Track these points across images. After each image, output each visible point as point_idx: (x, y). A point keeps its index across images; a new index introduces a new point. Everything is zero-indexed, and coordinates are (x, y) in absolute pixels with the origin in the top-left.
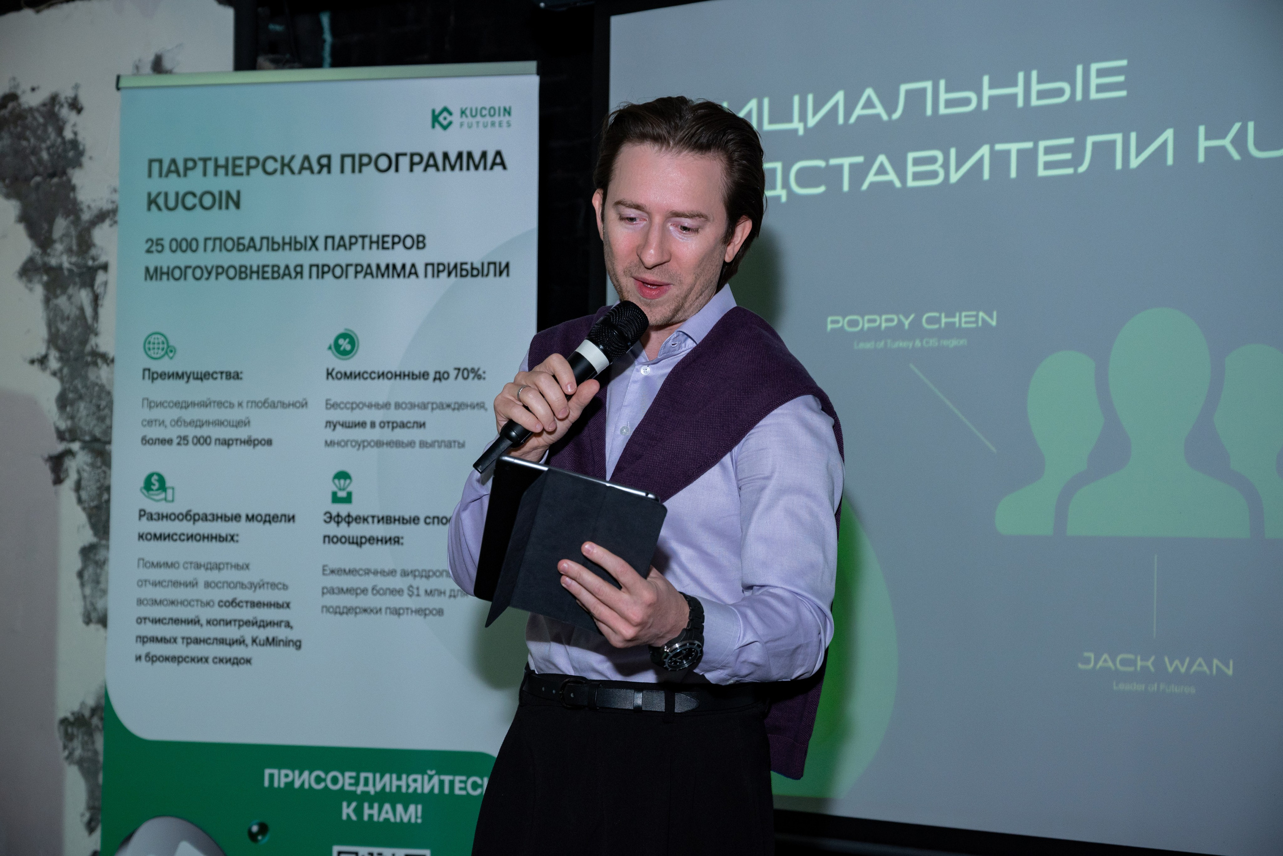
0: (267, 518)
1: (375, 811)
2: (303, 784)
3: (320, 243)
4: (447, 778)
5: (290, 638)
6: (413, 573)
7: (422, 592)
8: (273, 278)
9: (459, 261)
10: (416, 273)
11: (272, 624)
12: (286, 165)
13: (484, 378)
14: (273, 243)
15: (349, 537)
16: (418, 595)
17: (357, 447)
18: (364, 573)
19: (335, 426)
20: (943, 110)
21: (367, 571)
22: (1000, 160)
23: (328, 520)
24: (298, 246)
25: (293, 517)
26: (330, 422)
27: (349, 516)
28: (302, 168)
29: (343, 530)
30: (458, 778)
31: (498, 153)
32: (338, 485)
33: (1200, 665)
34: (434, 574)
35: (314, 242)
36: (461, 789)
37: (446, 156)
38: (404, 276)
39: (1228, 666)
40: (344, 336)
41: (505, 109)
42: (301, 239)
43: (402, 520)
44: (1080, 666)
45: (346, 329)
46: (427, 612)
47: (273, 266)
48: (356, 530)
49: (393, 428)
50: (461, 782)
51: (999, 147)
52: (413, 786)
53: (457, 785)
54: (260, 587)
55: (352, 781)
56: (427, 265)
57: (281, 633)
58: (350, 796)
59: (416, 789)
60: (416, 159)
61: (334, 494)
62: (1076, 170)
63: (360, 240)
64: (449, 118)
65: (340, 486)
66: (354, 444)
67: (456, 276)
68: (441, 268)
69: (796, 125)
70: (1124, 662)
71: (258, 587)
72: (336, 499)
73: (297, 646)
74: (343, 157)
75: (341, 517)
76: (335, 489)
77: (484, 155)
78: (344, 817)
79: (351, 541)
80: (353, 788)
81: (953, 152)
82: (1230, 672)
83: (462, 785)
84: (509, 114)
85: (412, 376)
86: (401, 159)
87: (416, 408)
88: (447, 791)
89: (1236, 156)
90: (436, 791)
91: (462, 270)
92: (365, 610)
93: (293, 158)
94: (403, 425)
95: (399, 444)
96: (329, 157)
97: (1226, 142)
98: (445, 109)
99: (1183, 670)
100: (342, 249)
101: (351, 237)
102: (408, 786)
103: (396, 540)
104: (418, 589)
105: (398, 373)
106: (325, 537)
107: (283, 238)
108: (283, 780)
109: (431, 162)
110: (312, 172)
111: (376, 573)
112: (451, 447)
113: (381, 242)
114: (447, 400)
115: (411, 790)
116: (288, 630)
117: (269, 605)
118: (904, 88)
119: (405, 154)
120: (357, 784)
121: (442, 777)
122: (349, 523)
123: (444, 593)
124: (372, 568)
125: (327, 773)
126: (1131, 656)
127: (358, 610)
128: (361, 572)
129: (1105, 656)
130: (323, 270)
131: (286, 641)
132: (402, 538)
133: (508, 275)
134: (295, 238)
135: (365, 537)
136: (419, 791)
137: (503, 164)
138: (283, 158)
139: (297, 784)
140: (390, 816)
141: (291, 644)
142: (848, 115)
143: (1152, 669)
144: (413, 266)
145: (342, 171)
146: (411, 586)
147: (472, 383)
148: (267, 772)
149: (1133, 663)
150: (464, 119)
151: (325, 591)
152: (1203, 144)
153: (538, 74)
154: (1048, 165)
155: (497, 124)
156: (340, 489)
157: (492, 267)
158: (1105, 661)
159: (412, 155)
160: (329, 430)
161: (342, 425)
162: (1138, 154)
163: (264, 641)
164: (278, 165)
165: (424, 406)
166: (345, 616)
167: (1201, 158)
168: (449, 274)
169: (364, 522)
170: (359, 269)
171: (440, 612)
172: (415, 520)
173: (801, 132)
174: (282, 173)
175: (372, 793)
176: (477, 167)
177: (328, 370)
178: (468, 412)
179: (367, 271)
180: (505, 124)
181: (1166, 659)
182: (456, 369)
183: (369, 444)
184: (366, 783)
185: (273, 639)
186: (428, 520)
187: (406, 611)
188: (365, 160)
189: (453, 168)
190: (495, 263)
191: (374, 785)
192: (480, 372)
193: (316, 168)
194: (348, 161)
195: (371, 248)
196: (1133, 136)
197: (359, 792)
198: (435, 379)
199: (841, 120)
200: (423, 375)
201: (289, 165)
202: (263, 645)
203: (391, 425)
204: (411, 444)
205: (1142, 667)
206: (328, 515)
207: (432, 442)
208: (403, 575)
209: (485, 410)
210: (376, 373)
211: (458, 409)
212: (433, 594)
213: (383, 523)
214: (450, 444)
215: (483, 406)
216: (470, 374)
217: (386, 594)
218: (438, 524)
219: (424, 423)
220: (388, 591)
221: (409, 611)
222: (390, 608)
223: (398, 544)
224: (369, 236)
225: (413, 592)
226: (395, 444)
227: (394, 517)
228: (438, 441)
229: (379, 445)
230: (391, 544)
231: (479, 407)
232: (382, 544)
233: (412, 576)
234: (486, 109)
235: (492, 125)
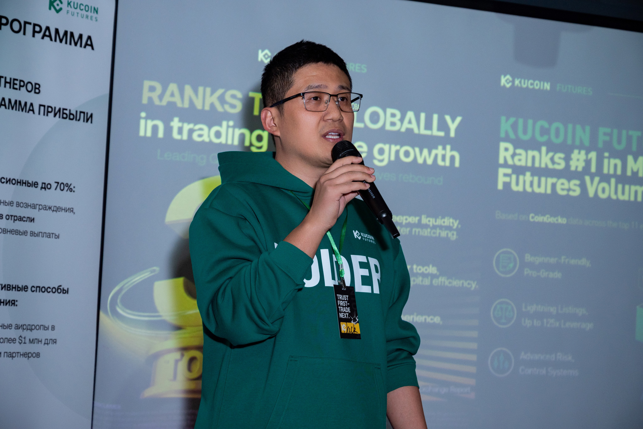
6: (22, 327)
7: (27, 341)
9: (62, 107)
10: (33, 110)
13: (74, 191)
16: (25, 343)
31: (89, 38)
34: (35, 327)
37: (57, 31)
38: (26, 111)
41: (94, 9)
43: (18, 288)
46: (30, 355)
49: (14, 220)
56: (40, 105)
60: (37, 29)
67: (60, 117)
68: (50, 109)
77: (81, 36)
84: (97, 12)
85: (28, 184)
86: (27, 26)
87: (29, 207)
91: (63, 113)
94: (21, 219)
95: (17, 232)
103: (13, 303)
104: (25, 338)
105: (19, 181)
109: (47, 33)
112: (50, 237)
113: (12, 84)
114: (49, 204)
119: (30, 23)
123: (41, 341)
132: (17, 301)
133: (91, 122)
137: (91, 45)
144: (32, 104)
146: (21, 336)
147: (66, 193)
150: (69, 8)
155: (89, 18)
157: (82, 115)
159: (35, 25)
165: (34, 206)
168: (55, 115)
171: (38, 355)
172: (25, 288)
176: (76, 44)
178: (63, 213)
179: (3, 103)
180: (94, 19)
182: (56, 182)
186: (33, 289)
187: (17, 354)
188: (4, 21)
189: (61, 41)
190: (84, 113)
192: (72, 187)
195: (5, 86)
198: (42, 188)
200: (35, 184)
203: (13, 217)
204: (25, 233)
207: (38, 232)
208: (16, 328)
209: (73, 213)
210: (5, 178)
211: (56, 211)
212: (34, 342)
213: (5, 290)
214: (50, 235)
215: (73, 211)
216: (65, 187)
217: (4, 342)
218: (39, 292)
219: (34, 219)
220: (6, 340)
221: (19, 354)
222: (7, 353)
223: (14, 305)
224: (4, 77)
225: (21, 340)
226: (15, 233)
227: (12, 285)
228: (42, 233)
229: (4, 232)
230: (9, 305)
231: (70, 211)
232: (4, 305)
233: (22, 329)
234: (83, 5)
235: (86, 17)
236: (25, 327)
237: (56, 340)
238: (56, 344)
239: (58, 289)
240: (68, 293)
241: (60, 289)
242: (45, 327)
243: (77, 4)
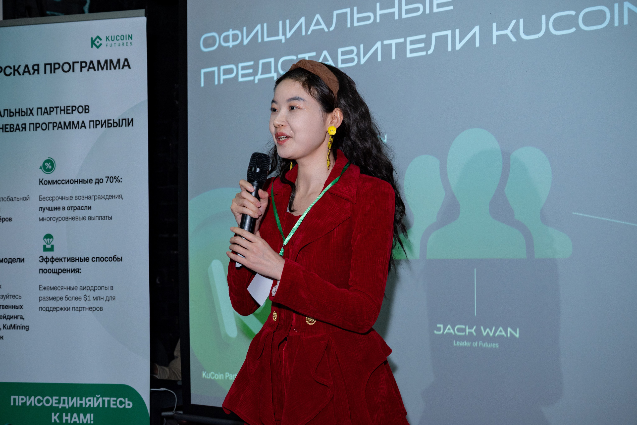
0: (10, 261)
1: (69, 418)
2: (31, 403)
3: (34, 112)
4: (106, 399)
5: (23, 325)
6: (86, 288)
7: (91, 298)
8: (11, 131)
9: (107, 119)
10: (85, 126)
11: (13, 317)
12: (16, 70)
14: (10, 112)
15: (53, 269)
16: (89, 300)
17: (56, 221)
18: (60, 288)
19: (44, 210)
20: (356, 24)
21: (62, 288)
22: (386, 49)
23: (42, 260)
24: (23, 114)
25: (23, 259)
26: (41, 208)
27: (52, 258)
28: (24, 72)
29: (49, 266)
30: (112, 399)
31: (126, 60)
32: (47, 242)
33: (500, 332)
34: (97, 288)
35: (31, 111)
36: (114, 405)
37: (99, 62)
38: (79, 128)
39: (516, 332)
40: (47, 161)
41: (129, 36)
42: (24, 110)
43: (80, 260)
44: (435, 332)
45: (49, 158)
46: (94, 309)
47: (11, 125)
48: (56, 266)
49: (74, 210)
50: (114, 401)
51: (386, 42)
52: (88, 403)
53: (112, 403)
54: (7, 298)
55: (57, 401)
56: (90, 121)
57: (18, 322)
58: (56, 410)
59: (90, 405)
60: (84, 65)
61: (44, 246)
62: (427, 53)
63: (55, 109)
64: (100, 42)
65: (48, 242)
66: (54, 219)
67: (106, 127)
68: (98, 123)
69: (281, 37)
70: (459, 330)
71: (6, 297)
72: (45, 249)
73: (27, 329)
74: (45, 65)
75: (48, 258)
76: (45, 244)
77: (119, 61)
78: (53, 421)
79: (54, 272)
80: (57, 405)
81: (362, 46)
82: (517, 336)
83: (115, 403)
84: (131, 38)
85: (83, 182)
86: (75, 64)
87: (86, 199)
88: (106, 406)
89: (514, 39)
90: (101, 406)
91: (108, 123)
92: (62, 309)
93: (19, 66)
94: (80, 208)
95: (77, 218)
96: (38, 65)
97: (508, 32)
98: (98, 37)
99: (491, 334)
100: (46, 114)
101: (50, 108)
102: (86, 404)
103: (77, 271)
104: (89, 296)
105: (76, 180)
106: (40, 269)
107: (15, 110)
108: (21, 402)
109: (91, 66)
110: (30, 74)
111: (67, 288)
112: (105, 219)
113: (66, 110)
114: (102, 194)
115: (87, 406)
116: (22, 320)
117: (12, 307)
118: (335, 13)
119: (78, 62)
120: (59, 403)
121: (104, 398)
122: (52, 262)
123: (103, 298)
124: (65, 285)
125: (43, 398)
126: (463, 327)
127: (58, 309)
128: (59, 288)
129: (449, 326)
130: (36, 126)
131: (21, 326)
132: (80, 269)
133: (132, 126)
134: (22, 109)
135: (61, 269)
136: (92, 406)
137: (128, 65)
138: (14, 66)
139: (28, 404)
140: (77, 420)
141: (24, 327)
142: (307, 30)
143: (475, 334)
144: (83, 122)
145: (45, 73)
146: (85, 295)
147: (115, 185)
148: (12, 397)
149: (464, 330)
150: (108, 42)
151: (41, 299)
152: (495, 33)
153: (145, 17)
154: (412, 51)
155: (125, 44)
156: (48, 244)
157: (124, 121)
158: (449, 330)
159: (81, 63)
160: (41, 212)
161: (48, 209)
162: (460, 42)
163: (9, 326)
164: (12, 71)
165: (90, 198)
166: (51, 312)
167: (494, 42)
168: (102, 126)
169: (60, 262)
170: (55, 125)
171: (101, 309)
172: (87, 259)
173: (283, 41)
174: (14, 75)
175: (67, 408)
176: (115, 68)
177: (40, 179)
178: (113, 200)
179: (59, 126)
180: (129, 44)
181: (482, 328)
182: (106, 177)
183: (62, 219)
184: (64, 403)
185: (14, 325)
187: (83, 308)
188: (57, 66)
189: (102, 69)
190: (125, 119)
191: (68, 404)
192: (119, 178)
193: (32, 71)
194: (48, 67)
195: (61, 113)
196: (457, 31)
197: (60, 407)
198: (96, 183)
199: (304, 33)
200: (90, 181)
201: (17, 70)
202: (9, 329)
203: (73, 208)
204: (84, 218)
205: (469, 333)
206: (41, 258)
207: (95, 217)
208: (81, 289)
209: (122, 199)
210: (65, 180)
211: (108, 199)
212: (97, 299)
213: (70, 261)
214: (105, 218)
215: (121, 197)
216: (114, 179)
217: (72, 300)
218: (99, 261)
219: (91, 207)
220: (73, 298)
221: (85, 308)
222: (75, 307)
223: (78, 273)
224: (59, 107)
225: (86, 298)
226: (75, 219)
227: (76, 258)
228: (98, 217)
229: (67, 219)
230: (74, 272)
231: (119, 197)
232: (70, 273)
233: (86, 290)
234: (119, 36)
235: (122, 44)
236: (88, 288)
237: (115, 297)
238: (115, 300)
239: (114, 258)
240: (122, 261)
241: (116, 258)
242: (105, 288)
243: (114, 36)
